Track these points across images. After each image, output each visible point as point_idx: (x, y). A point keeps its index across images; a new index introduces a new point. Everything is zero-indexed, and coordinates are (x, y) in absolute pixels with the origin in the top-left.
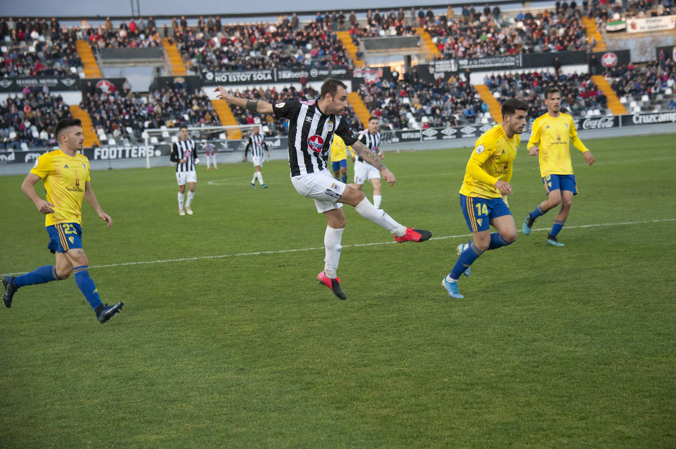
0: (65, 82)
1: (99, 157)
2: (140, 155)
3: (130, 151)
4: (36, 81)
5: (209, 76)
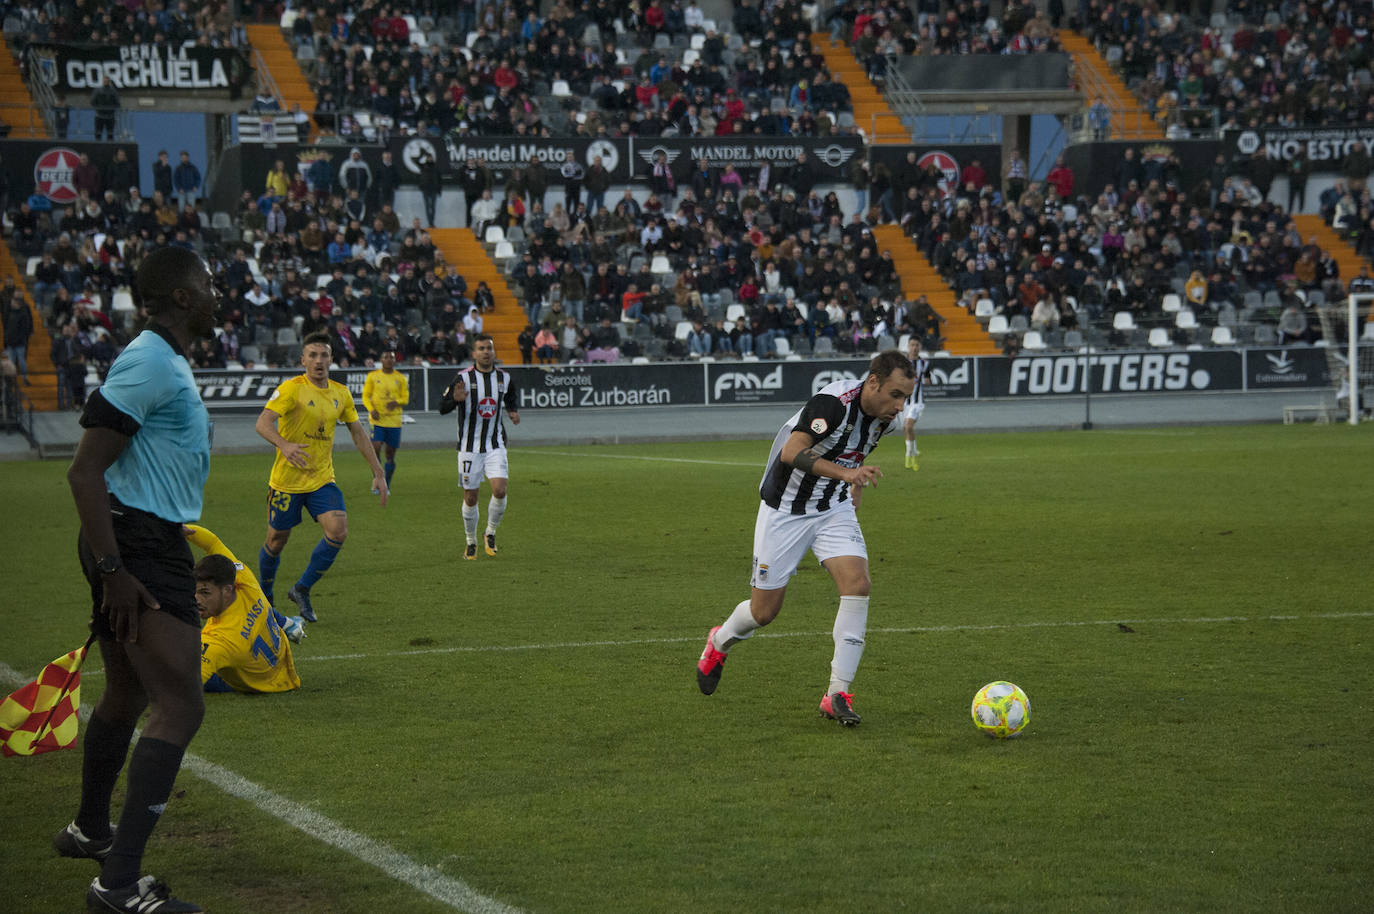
0: (824, 155)
1: (1023, 386)
2: (1144, 385)
3: (1117, 369)
4: (744, 150)
5: (1247, 142)
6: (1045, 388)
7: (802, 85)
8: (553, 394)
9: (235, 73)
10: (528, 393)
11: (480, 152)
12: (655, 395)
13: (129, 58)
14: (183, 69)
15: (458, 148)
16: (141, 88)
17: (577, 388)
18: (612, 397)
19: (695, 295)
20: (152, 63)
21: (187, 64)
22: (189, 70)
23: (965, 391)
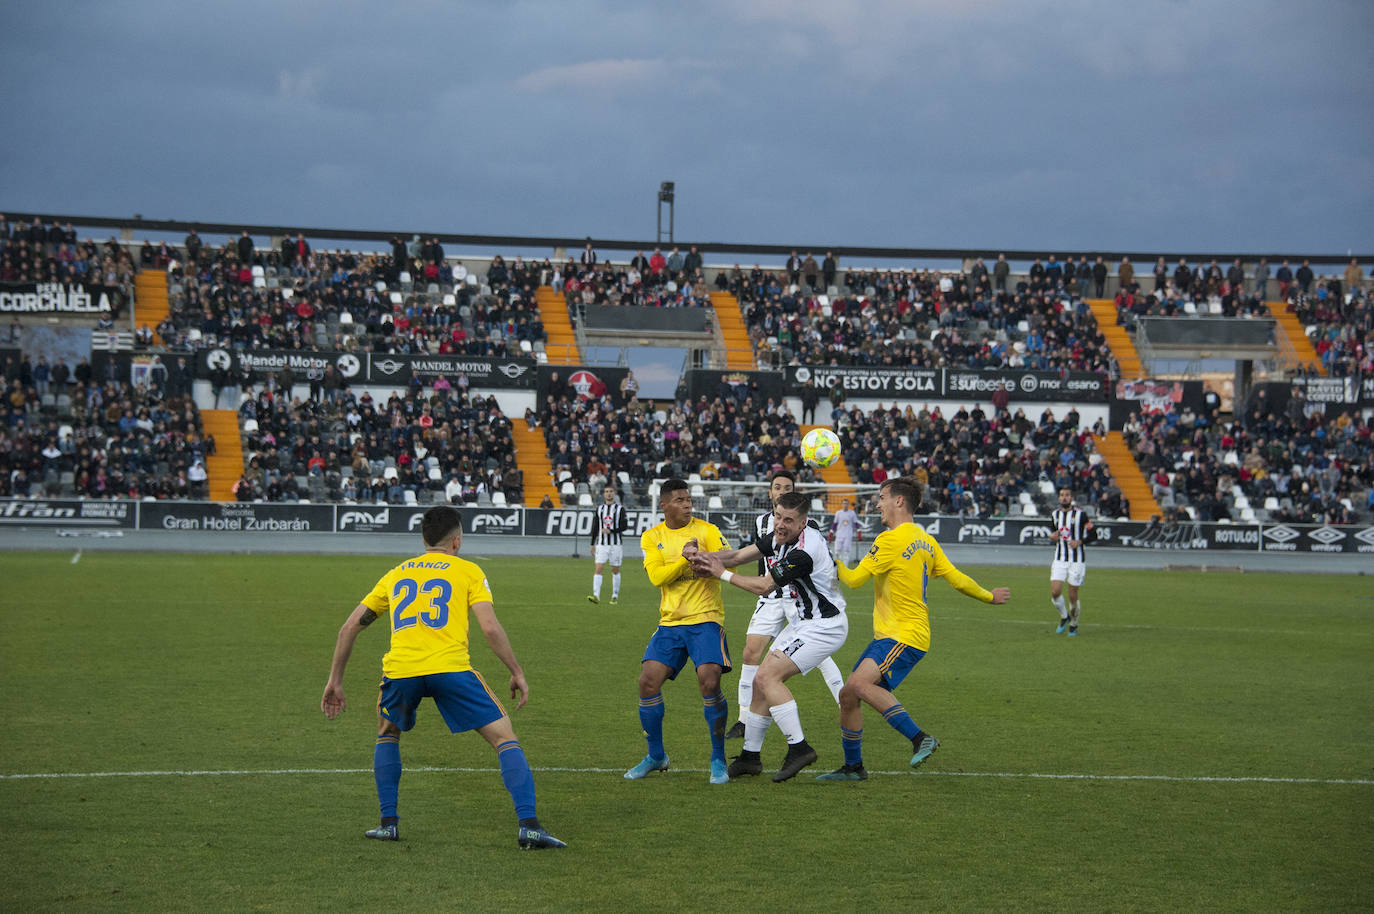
0: (506, 370)
1: (556, 529)
4: (450, 365)
5: (801, 375)
6: (571, 531)
7: (511, 322)
8: (227, 521)
9: (115, 302)
10: (209, 520)
11: (262, 359)
12: (299, 524)
13: (43, 292)
14: (80, 299)
15: (246, 357)
16: (49, 312)
17: (243, 518)
18: (268, 525)
19: (364, 461)
20: (58, 295)
21: (83, 296)
22: (84, 300)
23: (516, 530)
